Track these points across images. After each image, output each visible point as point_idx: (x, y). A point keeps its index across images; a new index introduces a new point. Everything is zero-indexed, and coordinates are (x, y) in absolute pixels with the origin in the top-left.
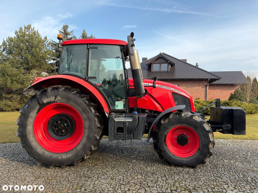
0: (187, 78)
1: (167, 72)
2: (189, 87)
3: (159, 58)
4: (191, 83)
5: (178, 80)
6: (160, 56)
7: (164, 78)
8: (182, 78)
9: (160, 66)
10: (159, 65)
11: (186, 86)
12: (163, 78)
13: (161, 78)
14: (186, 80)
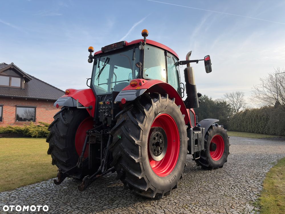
0: (49, 98)
1: (21, 88)
2: (48, 109)
3: (10, 69)
4: (51, 105)
5: (37, 100)
6: (11, 66)
7: (19, 96)
8: (43, 98)
9: (10, 80)
10: (8, 78)
11: (45, 108)
12: (17, 96)
13: (15, 96)
14: (47, 101)
